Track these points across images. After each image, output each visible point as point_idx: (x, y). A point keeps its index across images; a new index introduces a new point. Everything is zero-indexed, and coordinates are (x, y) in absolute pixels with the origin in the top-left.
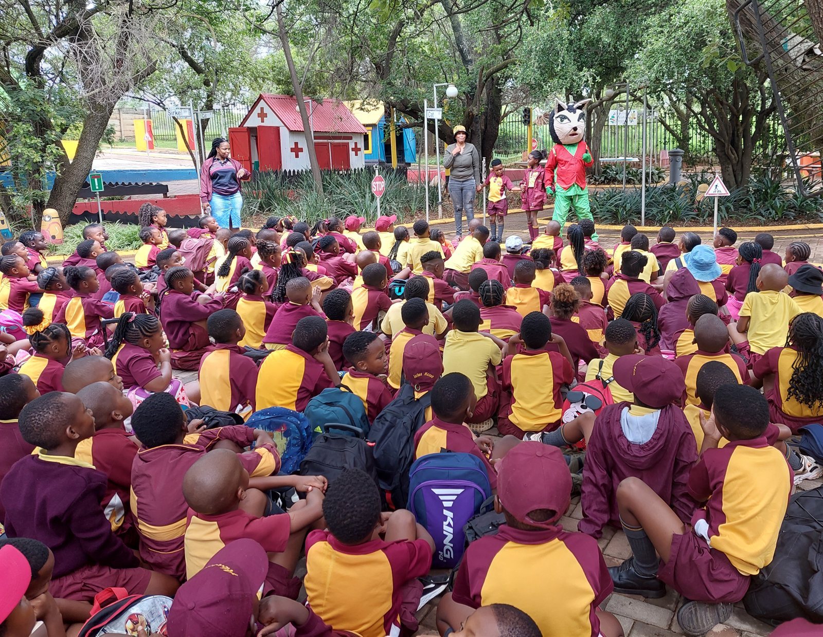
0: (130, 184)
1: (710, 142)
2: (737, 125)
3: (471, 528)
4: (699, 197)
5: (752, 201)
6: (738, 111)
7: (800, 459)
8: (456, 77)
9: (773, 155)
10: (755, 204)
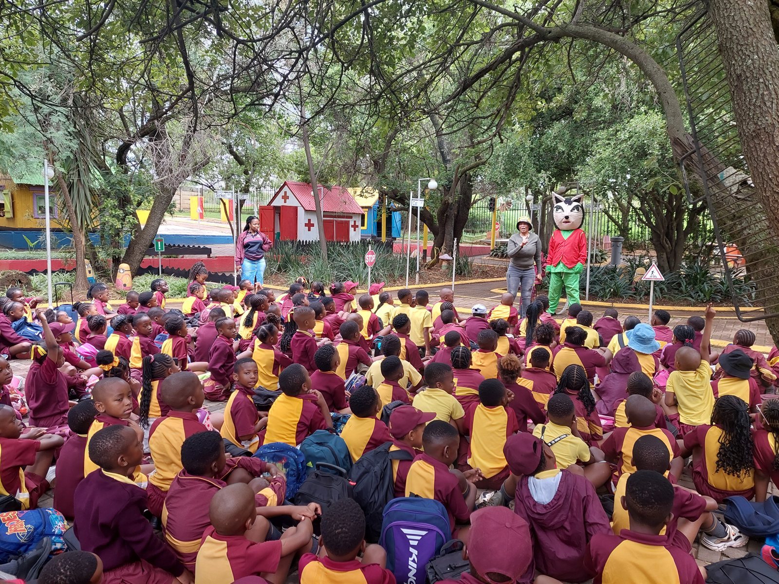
0: (184, 246)
1: (647, 232)
2: (672, 220)
3: (432, 567)
4: (636, 279)
5: (684, 284)
6: (673, 209)
7: (725, 528)
8: (436, 172)
9: (702, 246)
10: (686, 287)
